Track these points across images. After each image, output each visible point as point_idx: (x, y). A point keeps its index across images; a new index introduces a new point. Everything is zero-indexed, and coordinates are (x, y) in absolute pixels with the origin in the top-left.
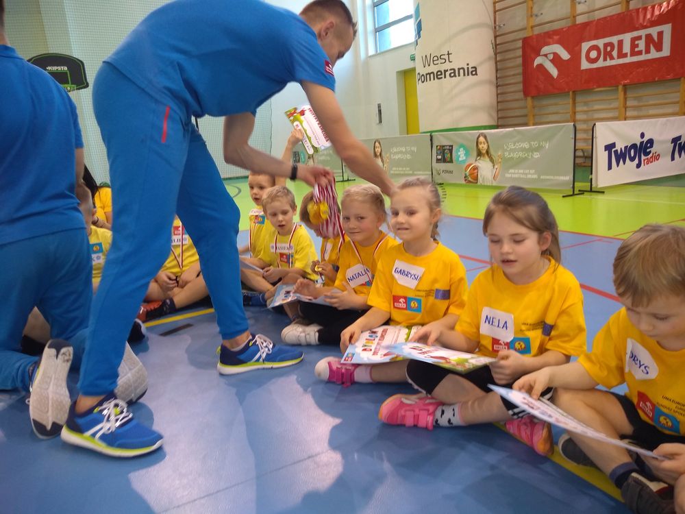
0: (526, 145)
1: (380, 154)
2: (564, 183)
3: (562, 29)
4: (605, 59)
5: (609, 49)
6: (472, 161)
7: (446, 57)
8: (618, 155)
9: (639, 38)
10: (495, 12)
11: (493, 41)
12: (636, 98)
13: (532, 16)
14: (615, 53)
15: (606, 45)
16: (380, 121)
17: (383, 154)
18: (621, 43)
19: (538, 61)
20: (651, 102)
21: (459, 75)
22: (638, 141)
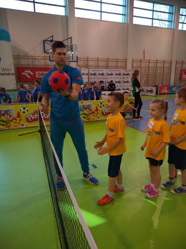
4: (42, 76)
5: (43, 74)
7: (10, 69)
13: (20, 62)
15: (42, 73)
19: (23, 74)
21: (13, 75)
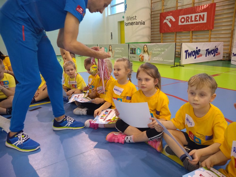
0: (160, 49)
1: (111, 50)
2: (171, 63)
3: (173, 11)
4: (186, 22)
5: (188, 19)
6: (142, 54)
8: (189, 54)
9: (197, 16)
10: (151, 3)
11: (151, 13)
12: (195, 36)
13: (163, 6)
14: (190, 20)
15: (187, 17)
16: (112, 39)
17: (112, 50)
18: (191, 17)
19: (165, 21)
20: (200, 37)
21: (139, 24)
22: (195, 50)
